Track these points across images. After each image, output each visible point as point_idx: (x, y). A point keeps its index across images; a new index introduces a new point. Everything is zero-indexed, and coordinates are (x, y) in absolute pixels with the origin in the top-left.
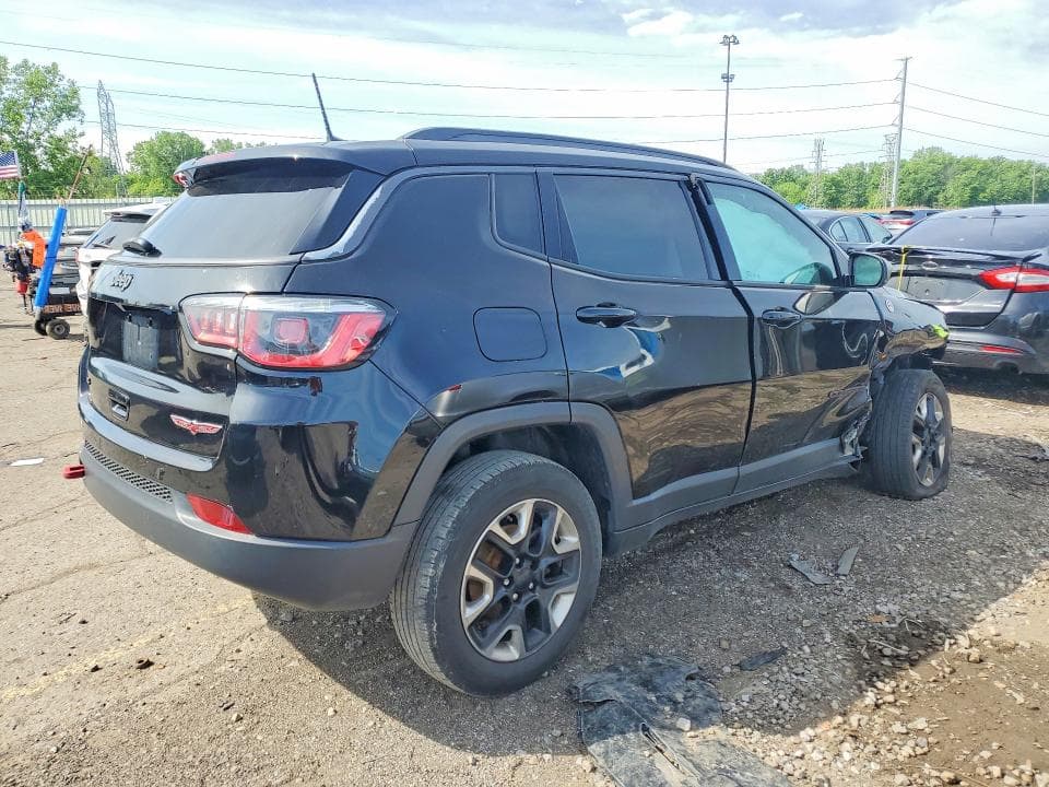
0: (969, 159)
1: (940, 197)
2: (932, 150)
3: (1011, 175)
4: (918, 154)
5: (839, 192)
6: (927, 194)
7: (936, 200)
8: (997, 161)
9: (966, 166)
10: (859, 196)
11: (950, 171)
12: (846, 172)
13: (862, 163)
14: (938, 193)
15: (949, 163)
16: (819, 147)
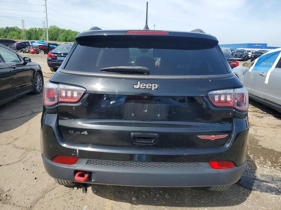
0: (63, 29)
1: (58, 38)
2: (54, 26)
3: (73, 34)
4: (51, 27)
5: (31, 36)
6: (54, 38)
7: (57, 39)
8: (70, 31)
9: (63, 31)
10: (36, 37)
11: (59, 32)
12: (32, 30)
13: (36, 28)
14: (57, 38)
15: (59, 30)
16: (23, 21)
